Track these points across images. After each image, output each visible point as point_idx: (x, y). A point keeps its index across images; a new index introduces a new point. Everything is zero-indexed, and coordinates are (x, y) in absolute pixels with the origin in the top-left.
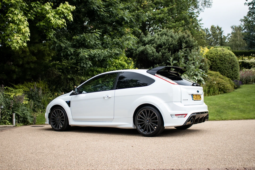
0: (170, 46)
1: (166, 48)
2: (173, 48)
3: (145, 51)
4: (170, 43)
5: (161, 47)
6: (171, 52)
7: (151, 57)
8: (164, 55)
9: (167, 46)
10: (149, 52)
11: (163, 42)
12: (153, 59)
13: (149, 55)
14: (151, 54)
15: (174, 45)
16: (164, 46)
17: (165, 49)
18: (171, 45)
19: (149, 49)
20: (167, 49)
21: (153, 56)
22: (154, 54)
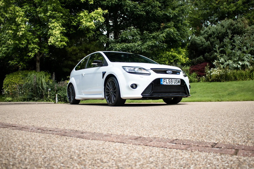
0: (219, 35)
1: (215, 36)
2: (222, 36)
3: (192, 42)
4: (218, 32)
5: (211, 37)
6: (219, 40)
7: (201, 47)
8: (213, 44)
9: (216, 35)
10: (197, 42)
11: (212, 31)
12: (202, 48)
13: (198, 45)
14: (200, 44)
15: (222, 33)
16: (213, 35)
17: (214, 38)
18: (220, 33)
19: (197, 40)
20: (216, 38)
21: (202, 45)
22: (203, 43)
